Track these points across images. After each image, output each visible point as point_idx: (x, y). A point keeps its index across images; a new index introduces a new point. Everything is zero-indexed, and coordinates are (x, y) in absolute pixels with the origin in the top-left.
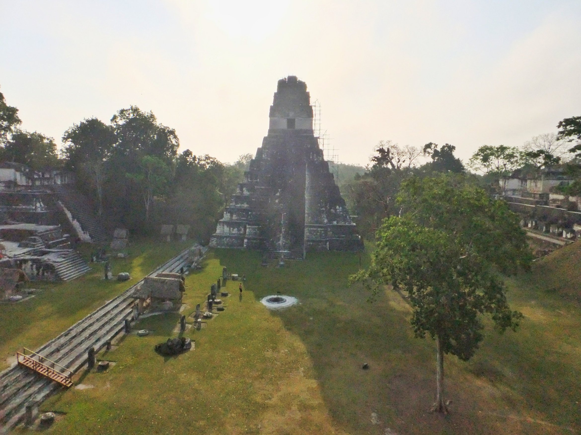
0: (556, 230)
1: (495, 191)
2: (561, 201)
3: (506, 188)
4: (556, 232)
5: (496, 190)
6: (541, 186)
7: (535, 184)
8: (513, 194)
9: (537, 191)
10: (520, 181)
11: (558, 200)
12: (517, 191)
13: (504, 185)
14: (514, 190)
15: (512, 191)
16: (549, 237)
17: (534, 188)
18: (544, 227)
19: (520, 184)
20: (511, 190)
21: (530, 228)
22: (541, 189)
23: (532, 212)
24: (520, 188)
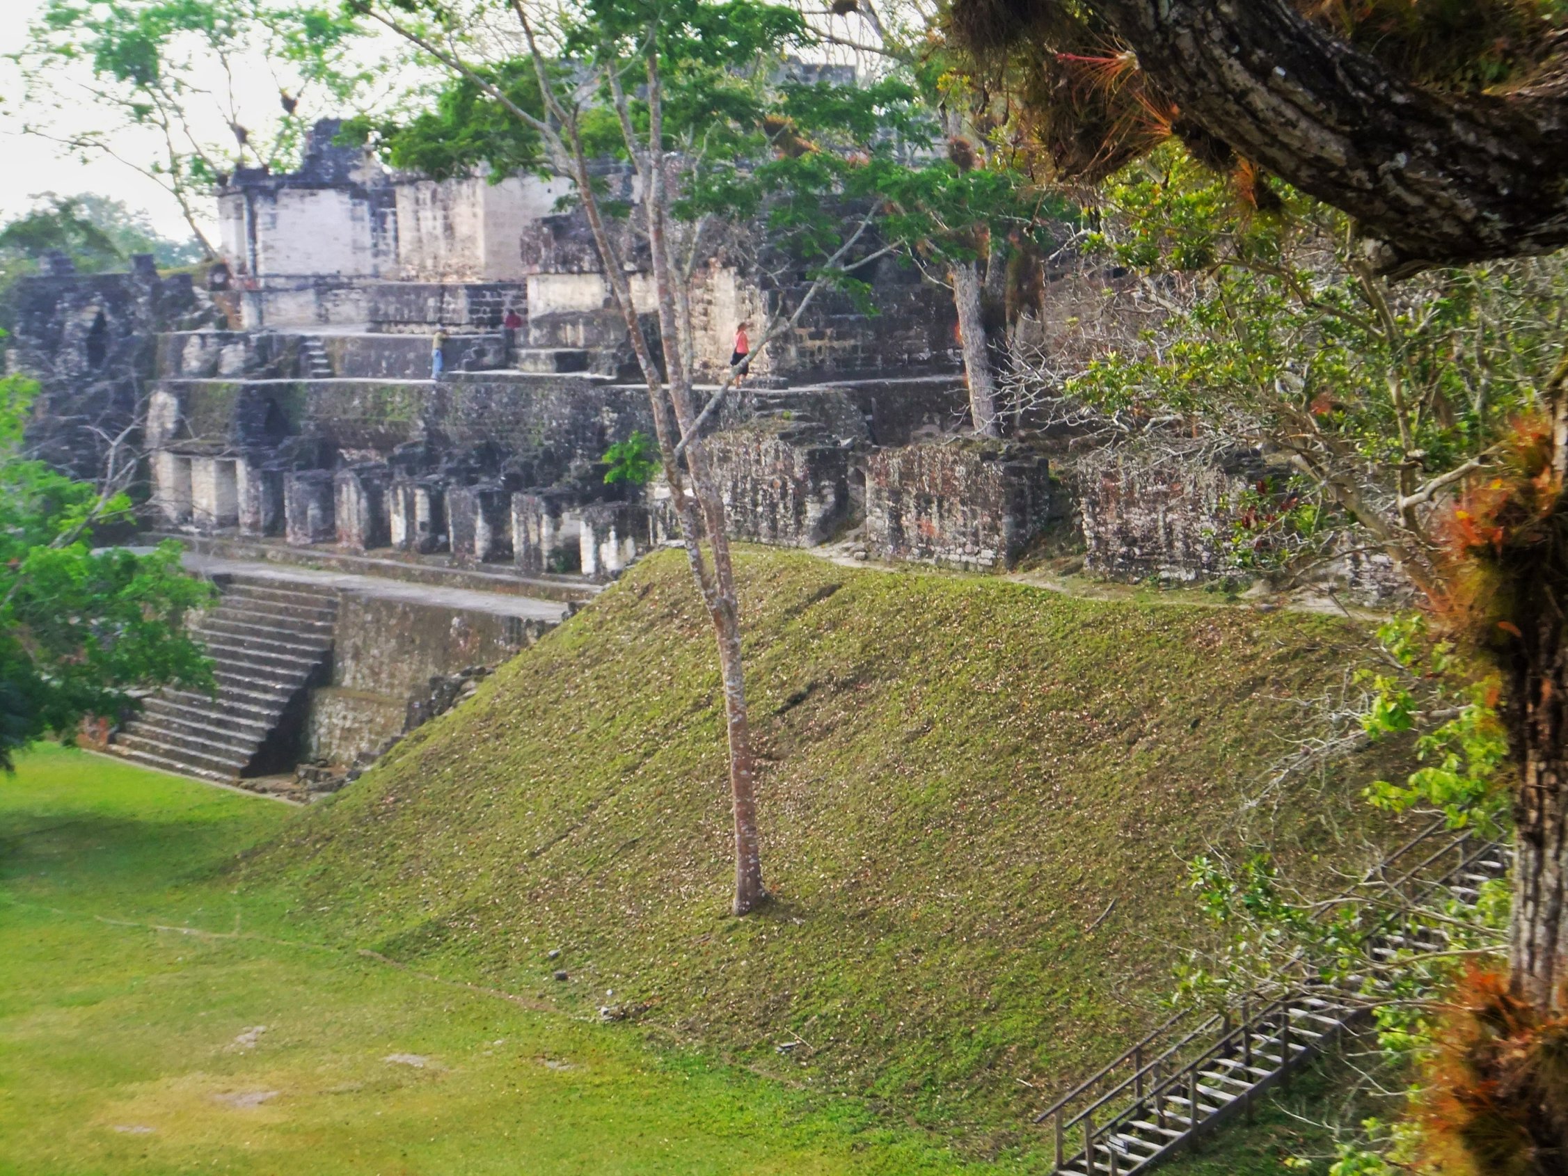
0: (546, 531)
1: (192, 301)
2: (589, 318)
3: (262, 269)
4: (545, 548)
5: (197, 290)
6: (480, 223)
7: (440, 214)
8: (324, 319)
9: (460, 273)
10: (364, 209)
11: (573, 317)
12: (349, 286)
13: (247, 247)
14: (324, 286)
15: (310, 295)
16: (511, 588)
17: (442, 248)
18: (480, 523)
19: (367, 239)
20: (301, 284)
21: (407, 545)
22: (480, 253)
23: (418, 431)
24: (367, 263)
